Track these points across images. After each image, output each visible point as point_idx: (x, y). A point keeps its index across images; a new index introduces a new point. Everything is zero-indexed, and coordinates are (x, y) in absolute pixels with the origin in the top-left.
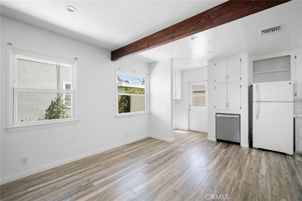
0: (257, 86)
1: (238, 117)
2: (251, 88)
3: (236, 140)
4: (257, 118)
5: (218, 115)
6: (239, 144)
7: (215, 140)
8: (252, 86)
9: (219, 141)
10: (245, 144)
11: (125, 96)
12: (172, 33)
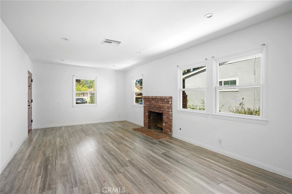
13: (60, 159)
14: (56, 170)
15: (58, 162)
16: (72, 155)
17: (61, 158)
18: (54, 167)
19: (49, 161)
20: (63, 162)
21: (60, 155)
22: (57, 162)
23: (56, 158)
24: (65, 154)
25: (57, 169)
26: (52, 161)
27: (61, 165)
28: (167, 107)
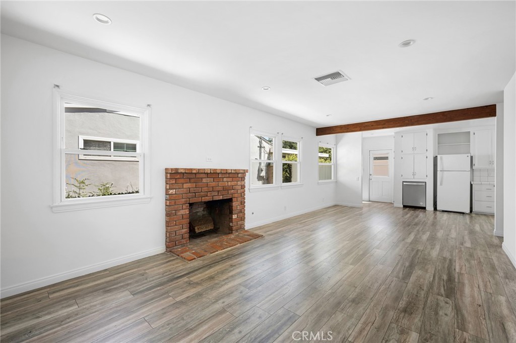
0: (441, 157)
1: (424, 184)
2: (435, 159)
3: (422, 204)
4: (441, 184)
5: (404, 183)
6: (424, 208)
7: (402, 206)
8: (437, 156)
9: (405, 207)
10: (430, 207)
11: (286, 164)
12: (382, 125)
13: (424, 279)
14: (436, 269)
15: (430, 278)
16: (401, 275)
17: (422, 280)
18: (437, 274)
19: (446, 288)
20: (421, 273)
21: (421, 288)
22: (432, 279)
23: (431, 286)
24: (410, 286)
25: (434, 269)
26: (439, 283)
27: (427, 271)
28: (241, 185)
